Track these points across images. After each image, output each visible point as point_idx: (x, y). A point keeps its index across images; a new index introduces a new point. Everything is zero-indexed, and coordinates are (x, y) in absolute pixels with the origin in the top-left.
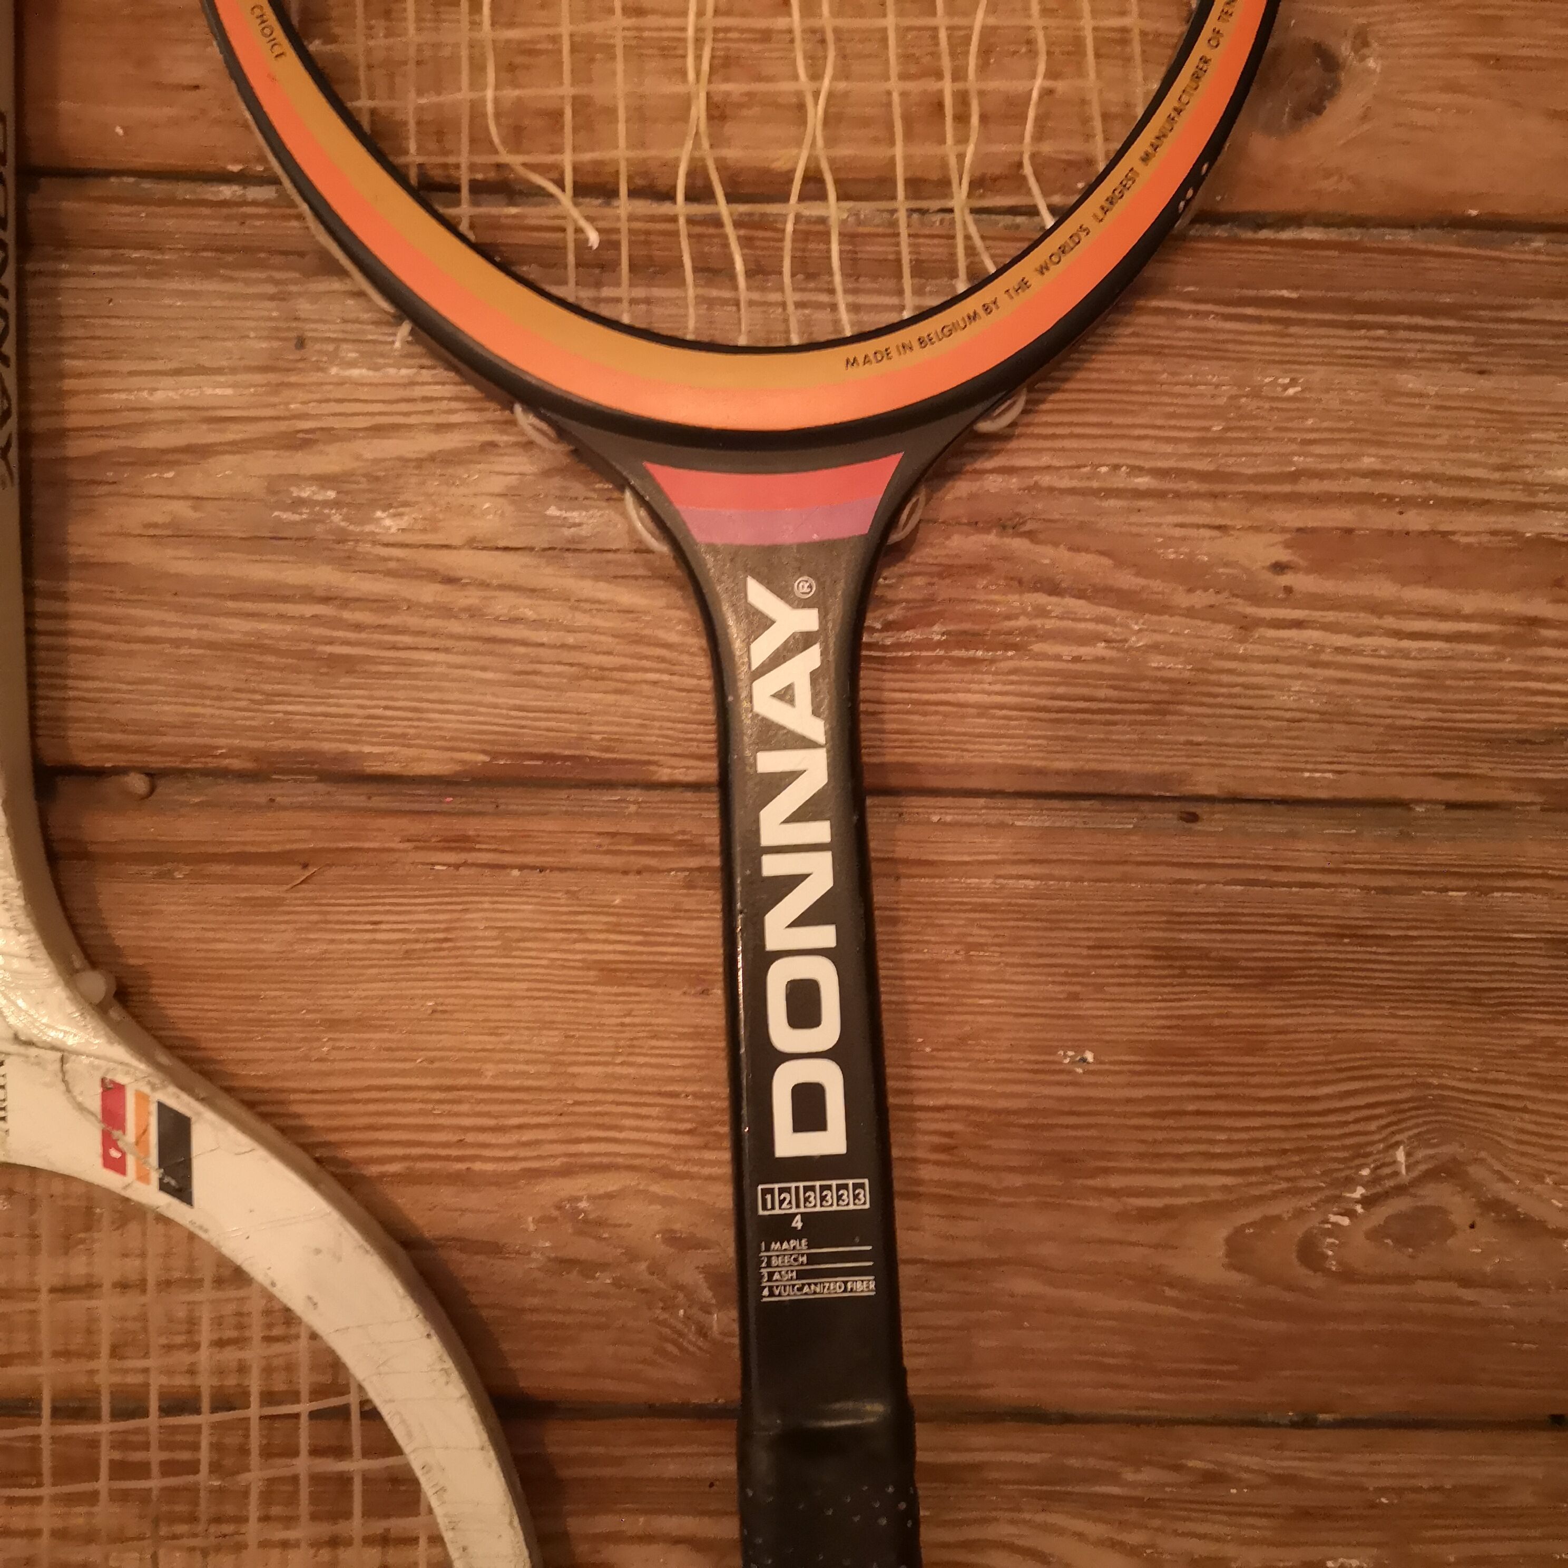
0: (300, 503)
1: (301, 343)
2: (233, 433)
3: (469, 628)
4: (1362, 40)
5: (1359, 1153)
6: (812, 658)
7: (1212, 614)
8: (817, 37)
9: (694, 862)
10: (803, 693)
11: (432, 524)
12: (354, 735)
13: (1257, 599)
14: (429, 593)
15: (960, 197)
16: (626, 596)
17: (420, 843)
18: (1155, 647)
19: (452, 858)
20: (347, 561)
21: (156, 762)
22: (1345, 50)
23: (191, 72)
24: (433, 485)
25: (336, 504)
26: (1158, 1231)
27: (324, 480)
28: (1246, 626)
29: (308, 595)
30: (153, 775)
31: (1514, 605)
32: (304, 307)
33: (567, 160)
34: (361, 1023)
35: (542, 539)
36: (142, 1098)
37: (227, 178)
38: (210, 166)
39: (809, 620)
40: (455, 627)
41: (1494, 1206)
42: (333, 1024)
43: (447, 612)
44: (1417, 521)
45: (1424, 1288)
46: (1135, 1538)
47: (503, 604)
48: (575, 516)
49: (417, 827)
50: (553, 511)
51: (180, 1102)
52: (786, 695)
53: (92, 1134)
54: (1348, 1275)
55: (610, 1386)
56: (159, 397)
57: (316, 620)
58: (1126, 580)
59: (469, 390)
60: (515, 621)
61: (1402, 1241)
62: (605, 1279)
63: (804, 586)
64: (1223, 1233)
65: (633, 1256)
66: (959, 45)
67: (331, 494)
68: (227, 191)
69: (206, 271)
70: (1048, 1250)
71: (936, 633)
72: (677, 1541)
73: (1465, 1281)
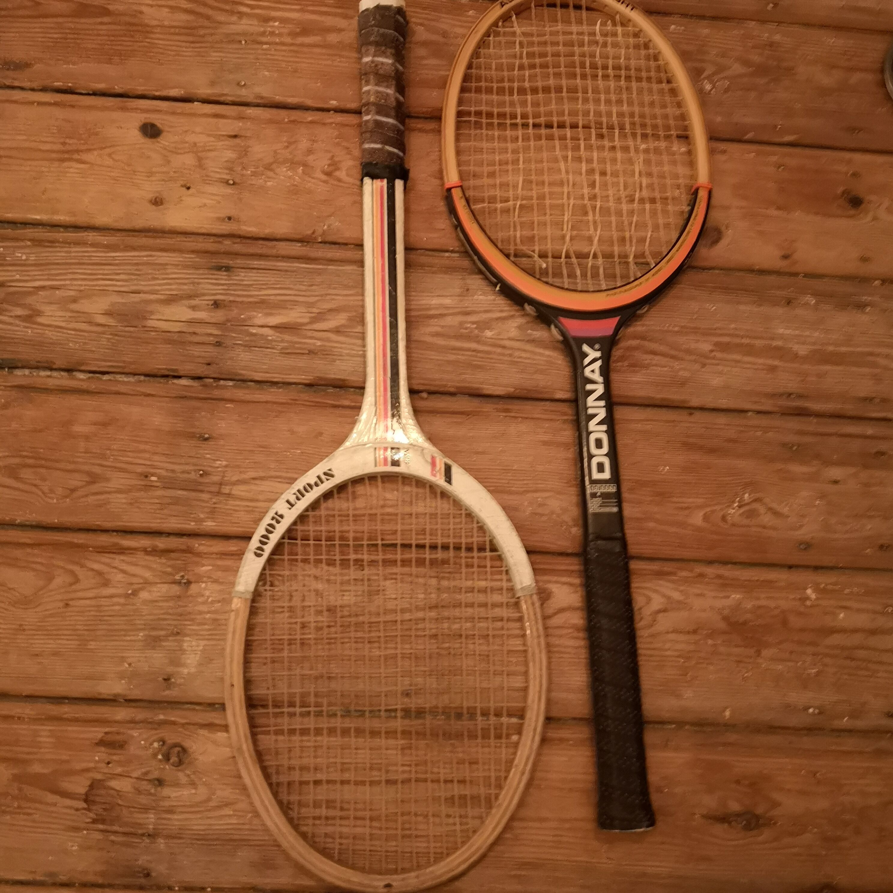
0: (466, 328)
1: (468, 290)
2: (451, 311)
3: (509, 359)
4: (727, 227)
5: (736, 495)
6: (599, 363)
7: (695, 361)
8: (595, 222)
9: (566, 418)
10: (597, 371)
11: (499, 334)
12: (482, 383)
13: (707, 358)
14: (499, 350)
15: (631, 259)
16: (547, 352)
17: (498, 410)
18: (681, 369)
19: (504, 414)
20: (478, 342)
21: (433, 389)
22: (723, 228)
23: (442, 226)
24: (500, 324)
25: (476, 328)
26: (686, 512)
27: (473, 323)
28: (704, 365)
29: (469, 350)
30: (430, 393)
31: (770, 362)
32: (469, 281)
33: (537, 248)
34: (483, 453)
35: (527, 338)
36: (441, 460)
37: (447, 251)
38: (445, 248)
39: (598, 354)
40: (506, 358)
41: (770, 509)
42: (477, 453)
43: (504, 355)
44: (745, 341)
45: (754, 529)
46: (682, 588)
47: (517, 354)
48: (535, 333)
49: (496, 406)
50: (529, 331)
51: (449, 462)
52: (593, 371)
53: (429, 468)
54: (733, 525)
55: (548, 545)
56: (434, 302)
57: (471, 356)
58: (673, 352)
59: (509, 302)
60: (520, 357)
61: (747, 517)
62: (544, 518)
63: (597, 346)
64: (701, 514)
65: (552, 513)
66: (630, 224)
67: (475, 326)
68: (447, 254)
69: (445, 273)
70: (658, 516)
71: (626, 363)
72: (564, 583)
73: (764, 527)
